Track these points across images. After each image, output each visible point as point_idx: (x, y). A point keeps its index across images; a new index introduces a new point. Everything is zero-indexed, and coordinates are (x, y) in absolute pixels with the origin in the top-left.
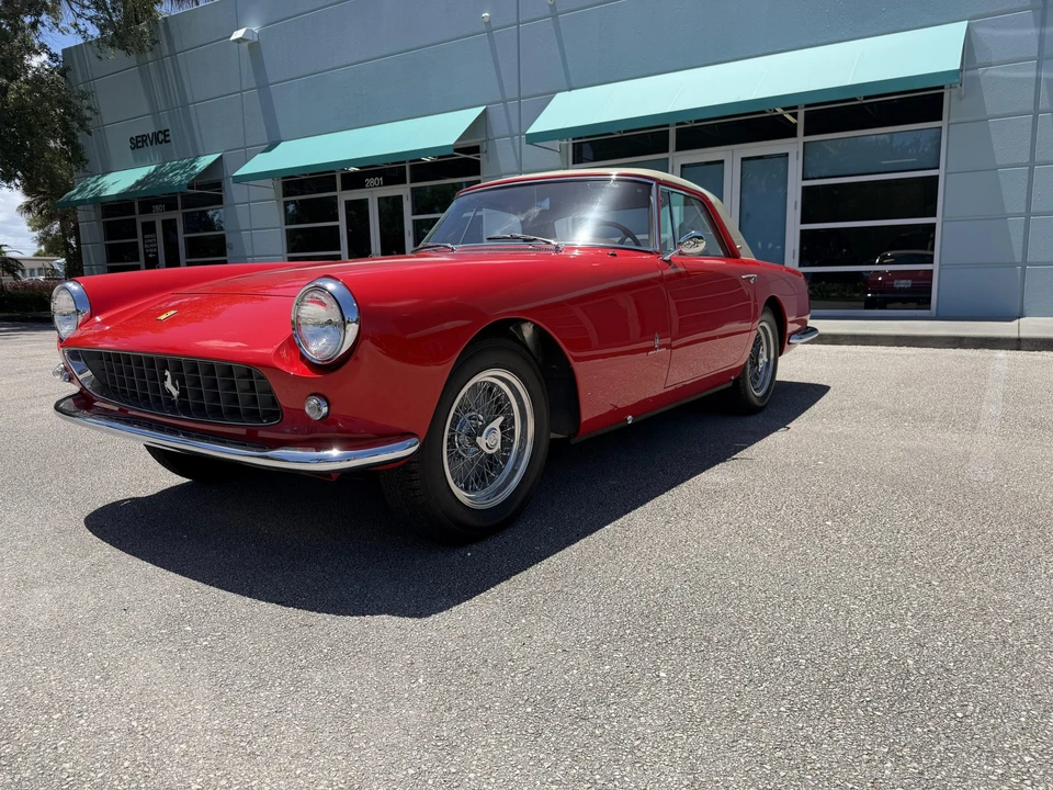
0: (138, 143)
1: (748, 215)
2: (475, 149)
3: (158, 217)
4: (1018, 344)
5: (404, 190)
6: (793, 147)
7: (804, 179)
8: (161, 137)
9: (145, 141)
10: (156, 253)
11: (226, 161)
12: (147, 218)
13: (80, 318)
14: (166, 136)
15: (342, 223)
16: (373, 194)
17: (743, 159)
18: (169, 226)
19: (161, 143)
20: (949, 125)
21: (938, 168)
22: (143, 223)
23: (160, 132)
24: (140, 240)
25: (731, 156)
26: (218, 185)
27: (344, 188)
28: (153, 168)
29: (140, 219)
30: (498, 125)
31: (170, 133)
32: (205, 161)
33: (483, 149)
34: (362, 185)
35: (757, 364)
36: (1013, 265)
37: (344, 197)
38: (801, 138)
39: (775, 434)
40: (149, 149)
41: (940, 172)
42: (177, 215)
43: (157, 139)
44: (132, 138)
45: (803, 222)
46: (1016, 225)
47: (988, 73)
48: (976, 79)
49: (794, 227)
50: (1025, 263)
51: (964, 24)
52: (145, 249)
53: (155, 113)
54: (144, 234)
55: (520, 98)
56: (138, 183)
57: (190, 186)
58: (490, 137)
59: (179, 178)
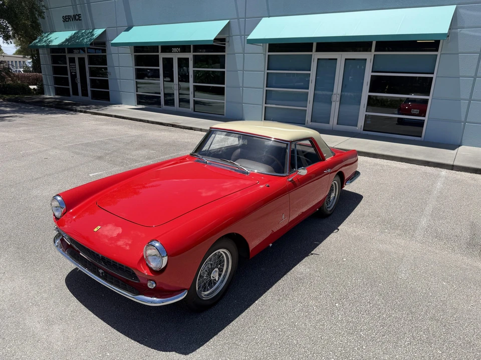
0: (66, 19)
1: (346, 85)
2: (223, 40)
3: (76, 56)
4: (452, 167)
5: (190, 56)
6: (369, 56)
7: (372, 72)
8: (77, 18)
9: (70, 18)
10: (76, 72)
11: (108, 33)
12: (71, 55)
13: (62, 210)
14: (79, 17)
15: (161, 68)
16: (175, 56)
17: (346, 59)
18: (82, 60)
19: (77, 20)
20: (441, 54)
21: (433, 73)
22: (69, 58)
23: (76, 15)
24: (68, 65)
25: (341, 57)
26: (104, 44)
27: (162, 52)
28: (73, 32)
29: (68, 56)
30: (235, 30)
31: (82, 16)
32: (98, 32)
33: (227, 40)
34: (171, 51)
35: (330, 197)
36: (460, 122)
37: (162, 56)
38: (373, 53)
39: (332, 234)
40: (71, 23)
41: (434, 76)
42: (85, 56)
43: (75, 18)
44: (63, 16)
45: (370, 92)
46: (464, 104)
47: (462, 31)
48: (456, 34)
49: (366, 93)
50: (465, 122)
51: (454, 7)
52: (70, 70)
53: (74, 5)
54: (70, 63)
55: (245, 18)
56: (67, 40)
57: (91, 44)
58: (231, 35)
59: (86, 40)
